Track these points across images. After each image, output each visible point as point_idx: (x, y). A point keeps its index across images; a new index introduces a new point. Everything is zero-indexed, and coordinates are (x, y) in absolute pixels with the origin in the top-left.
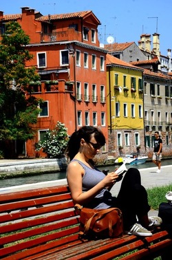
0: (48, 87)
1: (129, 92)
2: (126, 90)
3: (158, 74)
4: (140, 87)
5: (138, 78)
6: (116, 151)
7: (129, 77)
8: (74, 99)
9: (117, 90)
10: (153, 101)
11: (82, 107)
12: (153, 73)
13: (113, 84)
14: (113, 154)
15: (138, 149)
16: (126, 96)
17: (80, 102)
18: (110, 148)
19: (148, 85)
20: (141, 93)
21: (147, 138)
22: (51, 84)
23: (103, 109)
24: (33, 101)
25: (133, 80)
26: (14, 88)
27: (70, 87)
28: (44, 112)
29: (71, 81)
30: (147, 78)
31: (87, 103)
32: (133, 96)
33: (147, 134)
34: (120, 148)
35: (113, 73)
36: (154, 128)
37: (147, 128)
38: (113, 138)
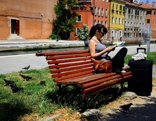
0: (82, 8)
1: (119, 12)
2: (117, 11)
3: (133, 4)
4: (124, 10)
5: (123, 6)
6: (111, 39)
7: (119, 5)
8: (93, 14)
9: (113, 11)
10: (129, 17)
11: (97, 18)
12: (130, 4)
13: (112, 8)
14: (109, 40)
15: (121, 38)
16: (117, 14)
17: (96, 16)
18: (108, 37)
19: (128, 9)
20: (124, 13)
21: (125, 34)
22: (83, 7)
23: (106, 19)
24: (75, 14)
25: (121, 6)
26: (67, 8)
27: (92, 9)
28: (79, 20)
29: (92, 6)
30: (127, 6)
31: (99, 16)
32: (120, 14)
33: (125, 32)
34: (113, 38)
35: (112, 3)
36: (129, 29)
37: (125, 29)
38: (110, 33)
